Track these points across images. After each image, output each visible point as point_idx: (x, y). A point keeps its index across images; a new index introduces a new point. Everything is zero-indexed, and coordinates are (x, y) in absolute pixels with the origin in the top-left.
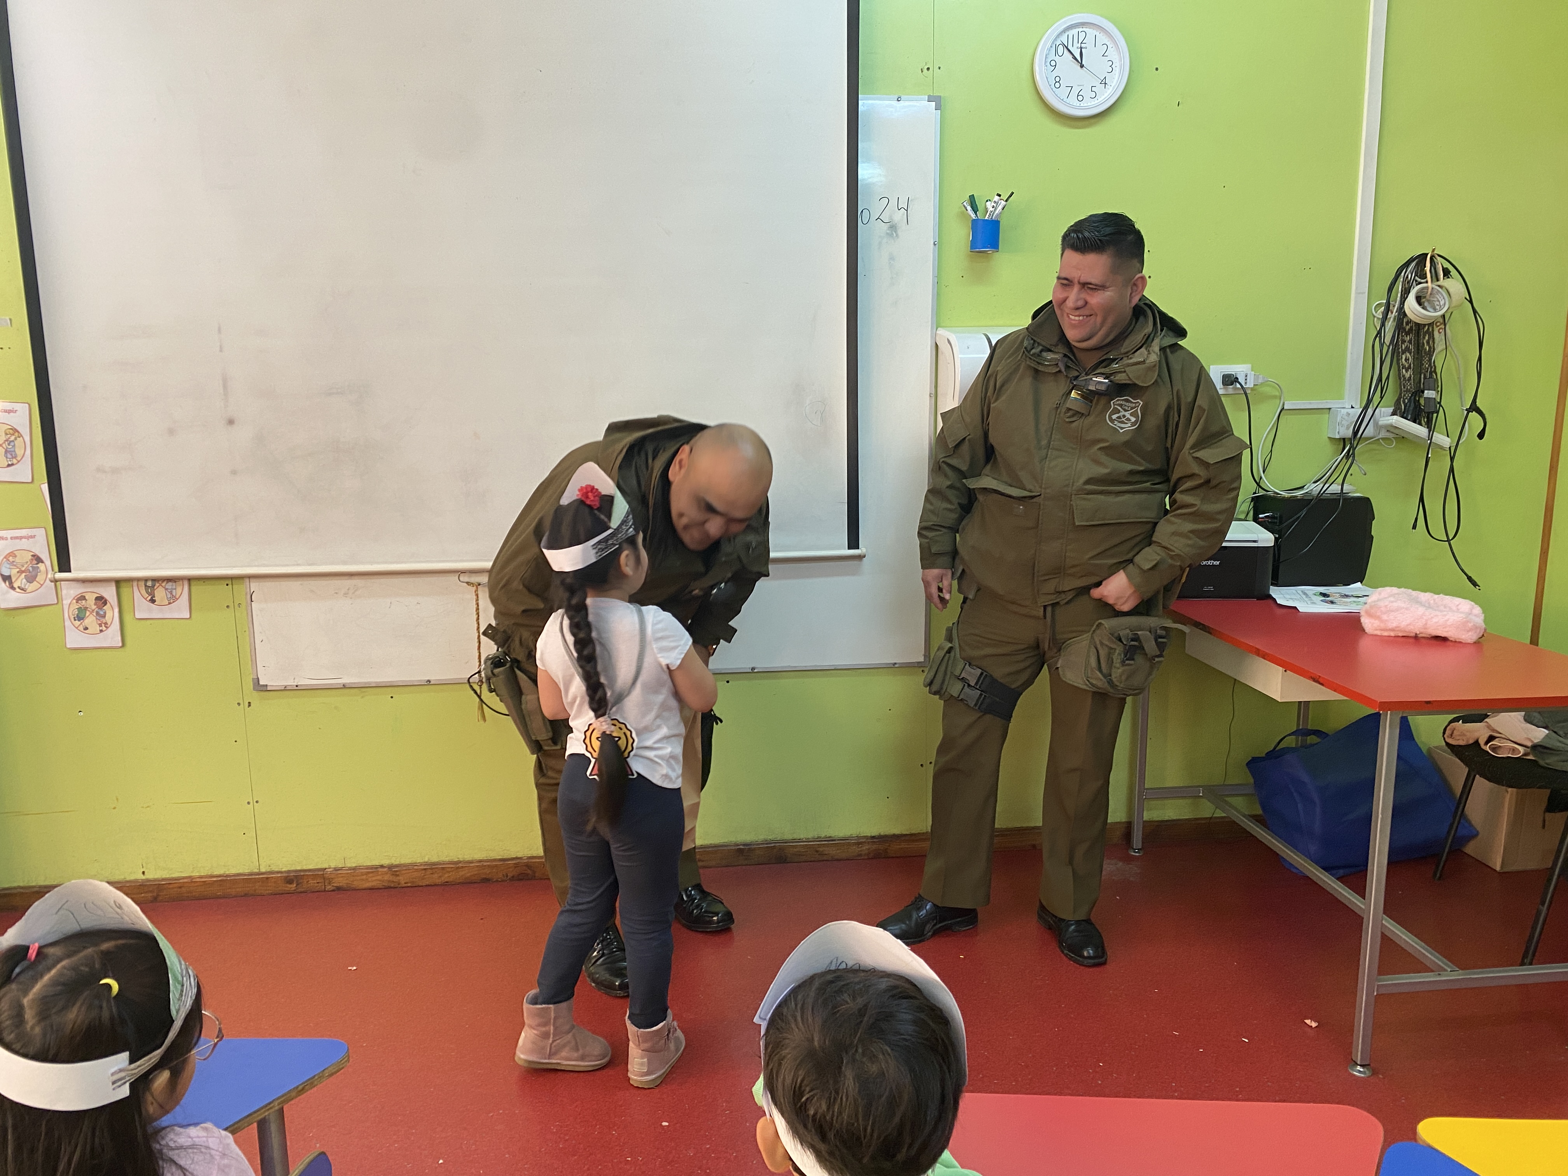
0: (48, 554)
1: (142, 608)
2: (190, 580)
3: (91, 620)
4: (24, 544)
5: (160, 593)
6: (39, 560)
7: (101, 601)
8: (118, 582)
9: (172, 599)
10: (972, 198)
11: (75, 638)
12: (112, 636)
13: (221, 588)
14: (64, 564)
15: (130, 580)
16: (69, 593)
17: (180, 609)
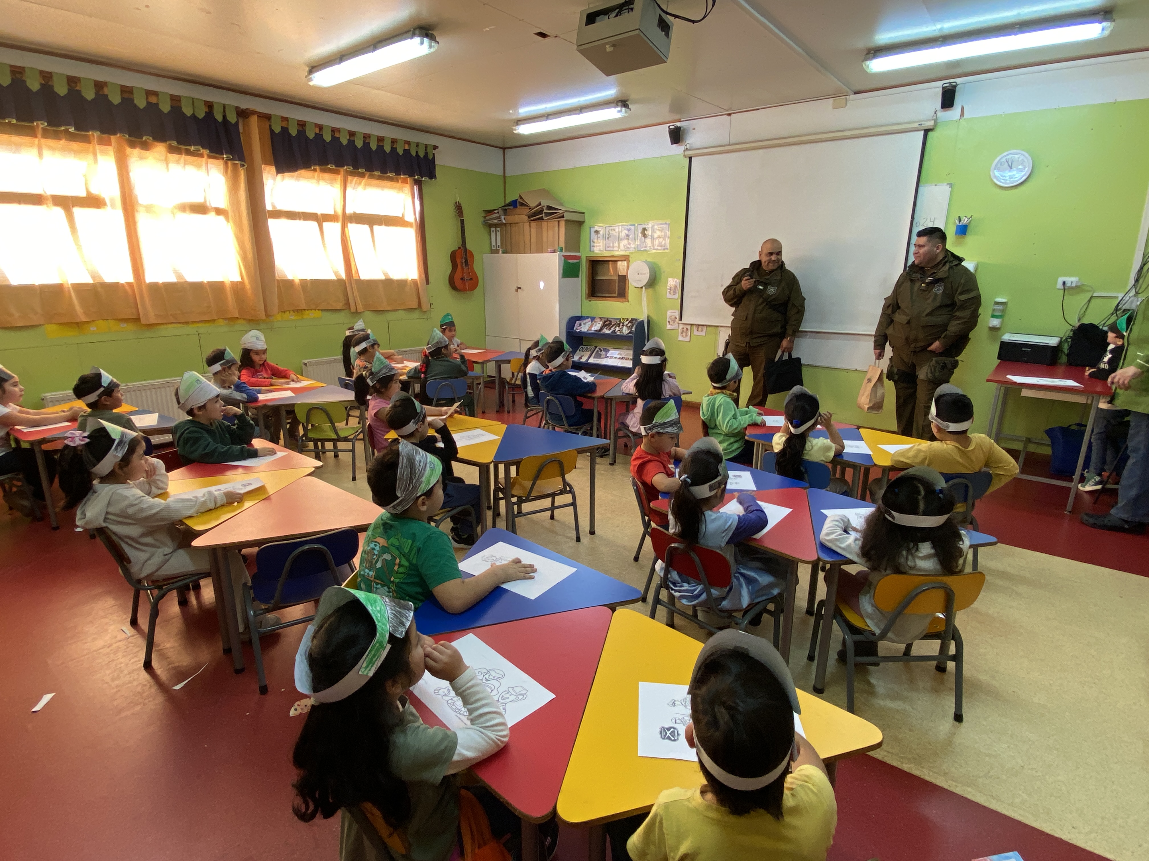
0: (678, 317)
1: (695, 332)
2: (707, 326)
3: (684, 334)
4: (673, 314)
5: (700, 329)
6: (676, 318)
7: (687, 329)
8: (691, 325)
9: (702, 331)
10: (959, 217)
11: (680, 338)
12: (688, 339)
13: (713, 329)
14: (681, 320)
15: (693, 325)
16: (681, 326)
17: (703, 334)
